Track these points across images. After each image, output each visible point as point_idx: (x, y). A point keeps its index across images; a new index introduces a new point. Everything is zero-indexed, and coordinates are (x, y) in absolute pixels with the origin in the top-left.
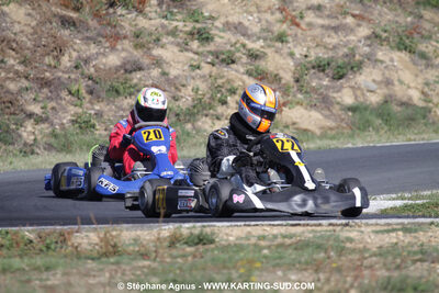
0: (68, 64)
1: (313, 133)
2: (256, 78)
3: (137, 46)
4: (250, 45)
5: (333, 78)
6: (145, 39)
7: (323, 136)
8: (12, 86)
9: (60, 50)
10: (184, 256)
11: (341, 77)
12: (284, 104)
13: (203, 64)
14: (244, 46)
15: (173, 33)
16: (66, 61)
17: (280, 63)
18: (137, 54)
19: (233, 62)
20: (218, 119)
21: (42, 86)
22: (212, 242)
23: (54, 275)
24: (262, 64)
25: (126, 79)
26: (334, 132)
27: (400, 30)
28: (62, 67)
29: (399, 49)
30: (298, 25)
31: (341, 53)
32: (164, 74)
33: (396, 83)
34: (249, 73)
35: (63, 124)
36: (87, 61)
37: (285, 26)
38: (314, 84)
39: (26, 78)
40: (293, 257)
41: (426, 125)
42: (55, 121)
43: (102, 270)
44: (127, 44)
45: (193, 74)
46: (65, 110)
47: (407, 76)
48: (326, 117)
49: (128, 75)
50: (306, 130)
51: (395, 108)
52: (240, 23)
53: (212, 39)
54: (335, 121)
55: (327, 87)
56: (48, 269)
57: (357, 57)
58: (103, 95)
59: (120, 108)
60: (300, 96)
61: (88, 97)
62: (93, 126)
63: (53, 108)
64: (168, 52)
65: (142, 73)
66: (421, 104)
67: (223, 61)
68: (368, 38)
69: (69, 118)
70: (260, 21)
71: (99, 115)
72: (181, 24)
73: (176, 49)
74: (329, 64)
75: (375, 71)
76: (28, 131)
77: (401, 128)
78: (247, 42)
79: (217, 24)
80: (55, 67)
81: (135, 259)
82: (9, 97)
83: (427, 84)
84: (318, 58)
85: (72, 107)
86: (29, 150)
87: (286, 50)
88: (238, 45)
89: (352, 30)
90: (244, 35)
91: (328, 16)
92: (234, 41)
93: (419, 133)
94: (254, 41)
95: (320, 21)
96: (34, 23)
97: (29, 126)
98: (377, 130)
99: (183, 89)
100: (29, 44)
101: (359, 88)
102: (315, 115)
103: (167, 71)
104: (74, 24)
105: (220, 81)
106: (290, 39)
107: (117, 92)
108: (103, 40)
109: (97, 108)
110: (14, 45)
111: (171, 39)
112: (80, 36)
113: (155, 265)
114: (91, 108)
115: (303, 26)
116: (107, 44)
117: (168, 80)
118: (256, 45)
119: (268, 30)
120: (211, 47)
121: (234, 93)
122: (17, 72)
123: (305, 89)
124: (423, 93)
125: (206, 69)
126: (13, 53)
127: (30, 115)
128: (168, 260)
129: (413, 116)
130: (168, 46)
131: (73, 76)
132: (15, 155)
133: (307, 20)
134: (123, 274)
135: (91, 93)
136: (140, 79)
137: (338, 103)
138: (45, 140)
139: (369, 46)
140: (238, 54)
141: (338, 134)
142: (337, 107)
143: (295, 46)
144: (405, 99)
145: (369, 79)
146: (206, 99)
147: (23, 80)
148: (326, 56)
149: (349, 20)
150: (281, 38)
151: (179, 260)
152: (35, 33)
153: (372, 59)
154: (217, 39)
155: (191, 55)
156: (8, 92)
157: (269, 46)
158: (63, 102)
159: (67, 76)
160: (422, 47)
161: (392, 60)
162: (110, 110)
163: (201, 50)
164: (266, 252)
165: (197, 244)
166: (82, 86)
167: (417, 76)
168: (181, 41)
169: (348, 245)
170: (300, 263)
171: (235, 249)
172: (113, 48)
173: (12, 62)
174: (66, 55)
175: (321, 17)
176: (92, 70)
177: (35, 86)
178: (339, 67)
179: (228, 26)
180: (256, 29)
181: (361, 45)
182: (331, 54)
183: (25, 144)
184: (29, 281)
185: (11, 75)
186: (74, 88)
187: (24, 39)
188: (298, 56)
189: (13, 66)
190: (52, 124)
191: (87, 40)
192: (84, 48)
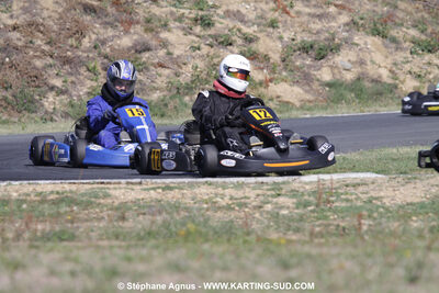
0: (88, 45)
1: (293, 104)
2: (248, 58)
3: (147, 30)
4: (245, 30)
5: (315, 59)
6: (154, 24)
7: (302, 108)
8: (38, 63)
9: (80, 33)
11: (323, 58)
12: (271, 81)
13: (202, 46)
14: (239, 30)
15: (180, 19)
16: (86, 42)
17: (270, 46)
18: (147, 37)
19: (231, 44)
21: (64, 64)
24: (254, 46)
25: (137, 59)
26: (312, 104)
27: (376, 18)
28: (82, 47)
29: (374, 35)
30: (288, 13)
31: (323, 37)
32: (169, 54)
33: (368, 63)
35: (80, 96)
36: (104, 42)
37: (277, 14)
38: (298, 63)
39: (51, 57)
41: (392, 99)
42: (74, 93)
44: (139, 28)
45: (194, 54)
46: (83, 84)
47: (378, 57)
48: (306, 91)
49: (138, 56)
50: (288, 103)
51: (367, 84)
52: (238, 11)
53: (213, 24)
54: (314, 95)
55: (310, 66)
57: (336, 41)
60: (284, 73)
61: (103, 73)
63: (73, 82)
64: (173, 35)
65: (151, 53)
66: (390, 81)
68: (347, 24)
69: (85, 90)
70: (256, 9)
72: (187, 12)
73: (181, 33)
74: (312, 47)
75: (351, 52)
76: (50, 102)
77: (369, 102)
78: (242, 27)
79: (220, 12)
80: (77, 47)
82: (35, 72)
83: (395, 64)
84: (303, 41)
85: (88, 82)
86: (49, 117)
87: (277, 35)
88: (234, 30)
89: (334, 18)
90: (241, 21)
91: (315, 6)
92: (231, 26)
93: (384, 106)
94: (249, 27)
95: (307, 10)
96: (60, 10)
97: (51, 96)
98: (348, 103)
99: (184, 67)
100: (55, 28)
101: (336, 67)
102: (297, 90)
103: (171, 51)
104: (95, 12)
105: (216, 60)
106: (280, 25)
108: (119, 25)
110: (42, 29)
111: (177, 24)
112: (100, 21)
115: (293, 14)
116: (122, 28)
117: (171, 59)
118: (249, 30)
119: (262, 17)
120: (212, 31)
122: (43, 52)
123: (289, 68)
124: (391, 71)
125: (205, 50)
126: (41, 35)
127: (52, 88)
129: (381, 91)
130: (175, 30)
131: (91, 55)
132: (36, 122)
133: (296, 8)
136: (148, 58)
137: (318, 80)
138: (63, 109)
139: (347, 31)
140: (234, 38)
141: (314, 106)
142: (317, 83)
143: (284, 31)
144: (375, 77)
145: (346, 60)
146: (203, 76)
147: (48, 58)
148: (310, 40)
149: (332, 9)
150: (273, 24)
152: (61, 18)
153: (348, 42)
154: (218, 25)
155: (194, 38)
156: (35, 68)
157: (261, 31)
158: (82, 77)
159: (86, 55)
160: (394, 33)
161: (366, 43)
163: (202, 33)
166: (98, 63)
167: (387, 57)
168: (186, 26)
172: (127, 32)
173: (39, 42)
174: (87, 37)
175: (308, 6)
176: (108, 50)
177: (58, 63)
178: (320, 49)
179: (228, 14)
180: (252, 16)
181: (340, 30)
182: (314, 38)
183: (46, 112)
185: (38, 54)
186: (91, 65)
187: (51, 23)
188: (286, 39)
189: (40, 46)
190: (71, 96)
191: (106, 24)
192: (102, 31)
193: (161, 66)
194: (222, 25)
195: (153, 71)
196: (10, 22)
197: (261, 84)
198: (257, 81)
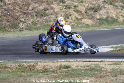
0: (31, 9)
1: (90, 25)
2: (76, 12)
3: (47, 4)
4: (75, 4)
5: (95, 12)
6: (49, 3)
7: (92, 26)
8: (17, 14)
9: (29, 5)
10: (63, 72)
11: (96, 12)
12: (83, 18)
13: (63, 9)
14: (73, 4)
16: (30, 8)
17: (82, 8)
18: (47, 6)
19: (70, 8)
20: (67, 22)
21: (24, 14)
22: (69, 68)
23: (32, 78)
24: (77, 8)
25: (45, 12)
26: (95, 25)
28: (29, 9)
29: (110, 5)
31: (96, 6)
32: (54, 11)
33: (110, 13)
34: (74, 11)
35: (30, 23)
36: (35, 8)
38: (90, 13)
39: (21, 12)
40: (89, 73)
41: (117, 23)
43: (44, 76)
44: (45, 4)
45: (61, 11)
46: (30, 20)
47: (112, 11)
48: (93, 21)
49: (45, 11)
50: (88, 25)
51: (110, 19)
54: (95, 22)
55: (93, 14)
56: (31, 76)
57: (100, 7)
58: (39, 16)
59: (43, 19)
60: (86, 16)
61: (36, 17)
62: (37, 24)
63: (27, 20)
64: (55, 6)
66: (116, 18)
67: (68, 8)
68: (103, 2)
71: (38, 21)
73: (57, 5)
74: (93, 8)
75: (105, 10)
76: (21, 25)
77: (111, 24)
78: (73, 3)
81: (51, 73)
82: (17, 17)
83: (117, 13)
85: (32, 19)
86: (21, 30)
87: (83, 5)
88: (72, 4)
90: (73, 1)
92: (70, 3)
93: (115, 25)
94: (75, 3)
97: (22, 24)
98: (105, 24)
99: (58, 15)
100: (21, 4)
101: (101, 14)
102: (90, 21)
105: (67, 13)
106: (84, 2)
107: (43, 15)
109: (38, 19)
110: (18, 4)
111: (55, 2)
112: (34, 2)
113: (56, 75)
114: (36, 19)
116: (40, 4)
117: (55, 13)
118: (76, 4)
120: (65, 4)
121: (71, 16)
122: (18, 11)
123: (88, 14)
124: (116, 15)
125: (64, 10)
126: (17, 6)
127: (22, 21)
128: (59, 73)
129: (114, 21)
130: (55, 4)
131: (32, 12)
134: (49, 77)
135: (36, 16)
136: (48, 12)
137: (96, 18)
138: (25, 27)
139: (103, 4)
140: (72, 6)
141: (96, 26)
142: (95, 19)
143: (85, 4)
144: (112, 17)
145: (103, 12)
146: (64, 17)
147: (20, 13)
148: (93, 6)
151: (62, 73)
152: (23, 1)
153: (104, 7)
154: (66, 2)
155: (60, 6)
156: (16, 16)
157: (79, 4)
158: (30, 18)
159: (30, 12)
160: (116, 4)
161: (109, 7)
162: (41, 20)
163: (63, 5)
164: (83, 71)
165: (66, 68)
166: (34, 14)
167: (115, 11)
168: (58, 3)
169: (102, 69)
170: (91, 75)
171: (75, 70)
172: (41, 5)
173: (17, 8)
174: (30, 6)
176: (36, 10)
178: (96, 9)
181: (101, 3)
182: (94, 6)
183: (21, 28)
184: (26, 79)
186: (32, 15)
187: (20, 3)
188: (86, 6)
189: (18, 9)
190: (27, 23)
191: (35, 3)
192: (34, 5)
193: (52, 14)
194: (68, 2)
195: (50, 16)
196: (9, 2)
197: (80, 19)
198: (79, 19)
